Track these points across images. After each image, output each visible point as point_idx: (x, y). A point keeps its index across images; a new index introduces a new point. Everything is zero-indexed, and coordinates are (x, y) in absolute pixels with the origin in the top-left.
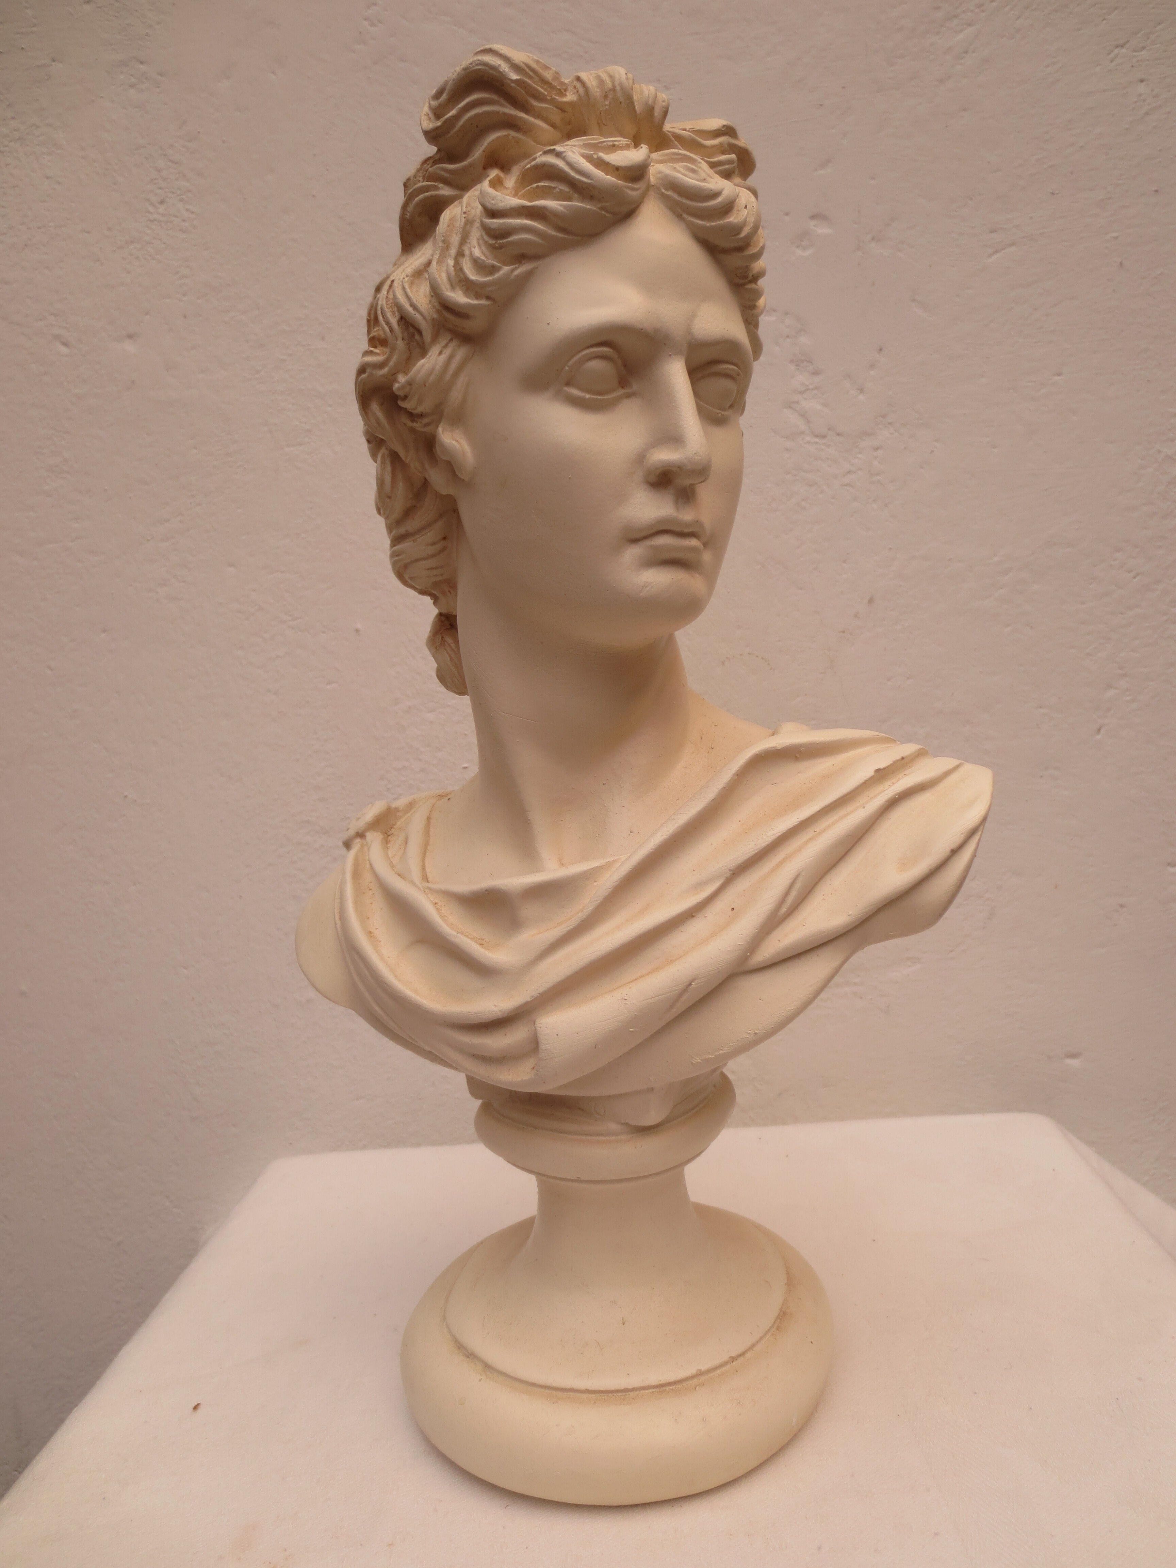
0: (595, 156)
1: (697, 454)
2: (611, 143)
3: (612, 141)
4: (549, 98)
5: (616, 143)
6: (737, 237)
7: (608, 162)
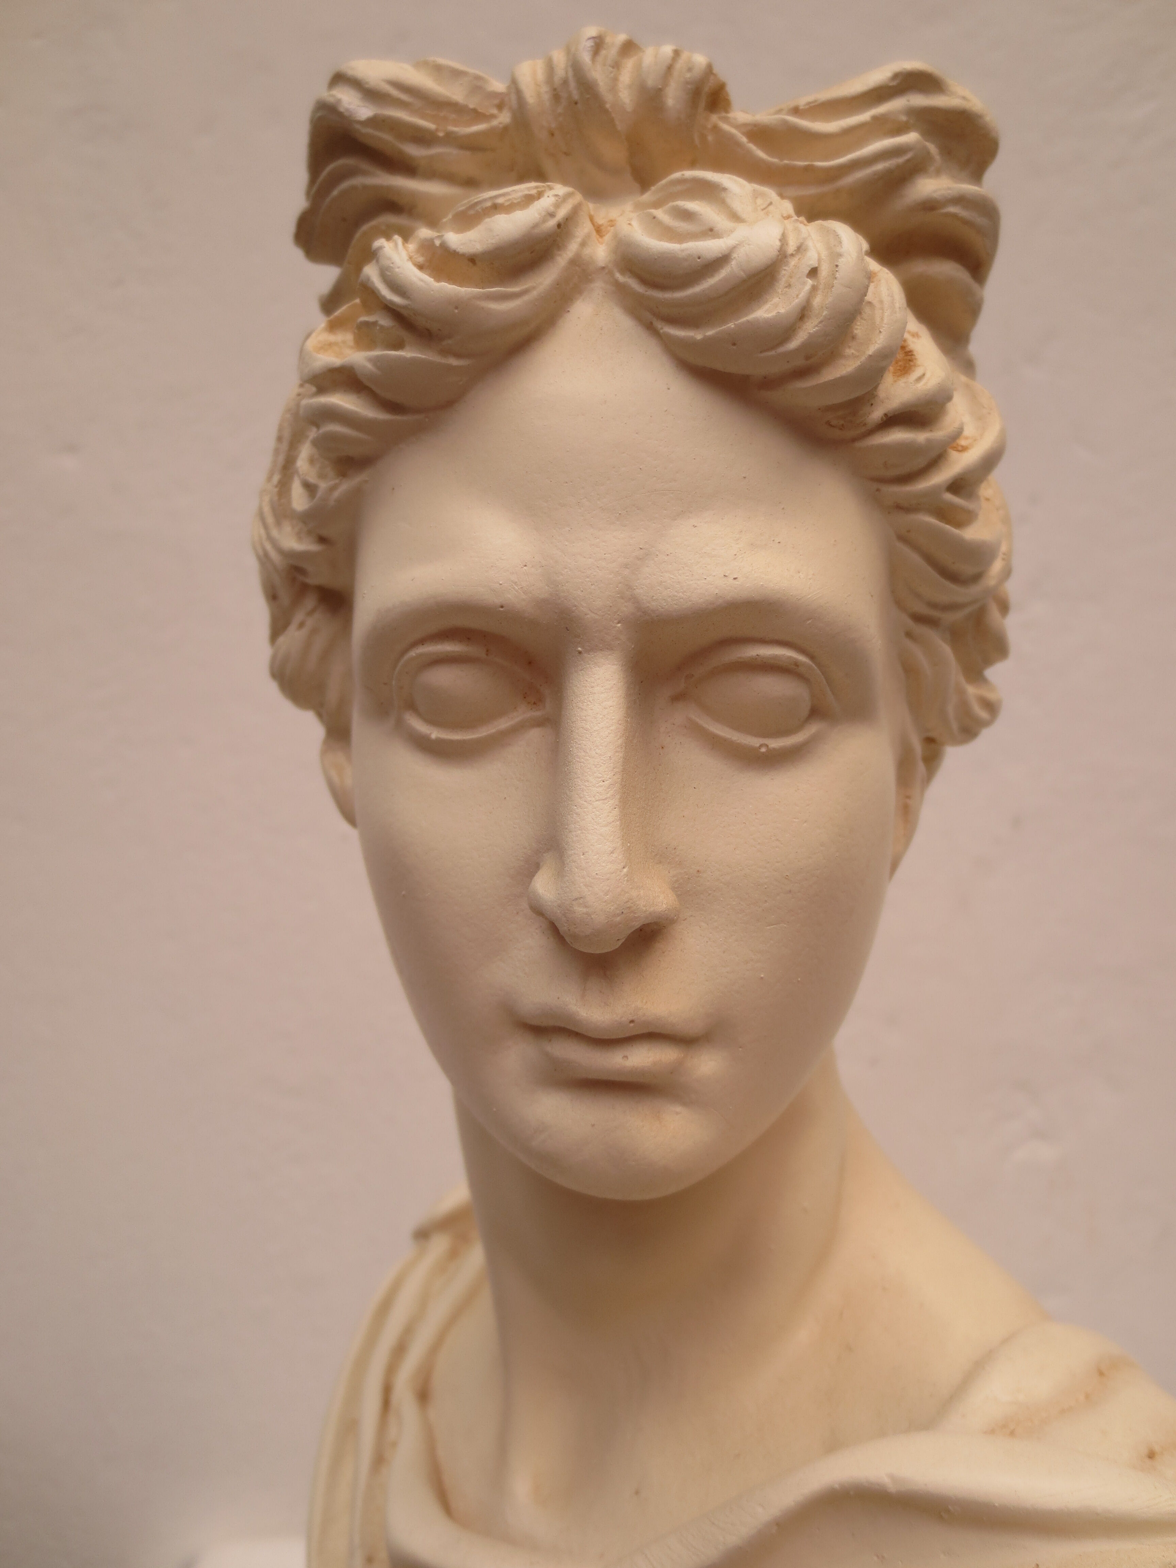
0: (437, 243)
1: (581, 901)
2: (489, 204)
3: (491, 198)
4: (441, 134)
5: (500, 201)
6: (782, 349)
7: (455, 251)
